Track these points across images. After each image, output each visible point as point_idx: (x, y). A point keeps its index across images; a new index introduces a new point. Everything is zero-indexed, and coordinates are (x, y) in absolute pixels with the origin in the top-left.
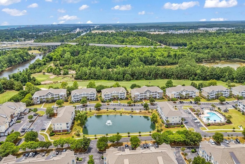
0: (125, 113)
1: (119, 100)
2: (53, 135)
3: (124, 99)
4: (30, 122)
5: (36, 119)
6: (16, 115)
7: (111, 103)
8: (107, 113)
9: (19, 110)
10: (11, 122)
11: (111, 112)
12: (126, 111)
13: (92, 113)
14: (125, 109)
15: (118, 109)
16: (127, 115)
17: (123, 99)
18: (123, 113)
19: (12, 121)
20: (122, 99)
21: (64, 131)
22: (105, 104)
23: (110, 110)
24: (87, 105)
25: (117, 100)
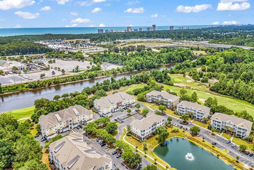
0: (224, 158)
1: (235, 137)
2: (129, 136)
3: (244, 138)
4: (129, 115)
5: (134, 114)
6: (123, 104)
7: (219, 135)
8: (200, 144)
9: (128, 101)
10: (116, 109)
11: (206, 146)
12: (229, 156)
13: (184, 135)
14: (231, 152)
15: (219, 147)
16: (226, 162)
17: (241, 138)
18: (223, 156)
19: (118, 108)
20: (239, 137)
21: (138, 137)
22: (210, 132)
23: (206, 142)
24: (188, 123)
25: (232, 135)
